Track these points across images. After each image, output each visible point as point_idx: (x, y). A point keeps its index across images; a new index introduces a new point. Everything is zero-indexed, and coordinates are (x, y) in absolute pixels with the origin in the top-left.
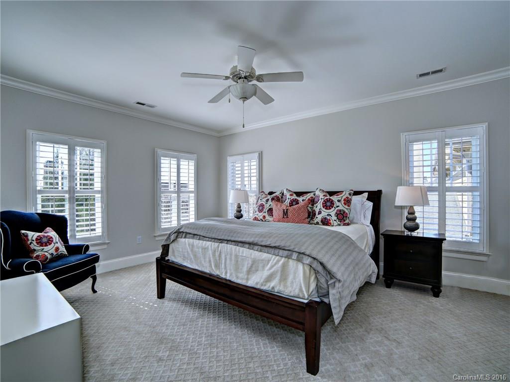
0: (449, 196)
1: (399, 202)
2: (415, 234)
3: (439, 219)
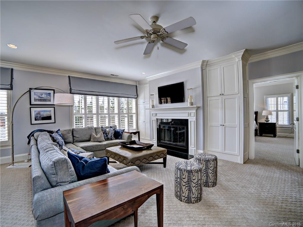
0: (279, 113)
1: (263, 114)
2: (269, 122)
3: (276, 119)
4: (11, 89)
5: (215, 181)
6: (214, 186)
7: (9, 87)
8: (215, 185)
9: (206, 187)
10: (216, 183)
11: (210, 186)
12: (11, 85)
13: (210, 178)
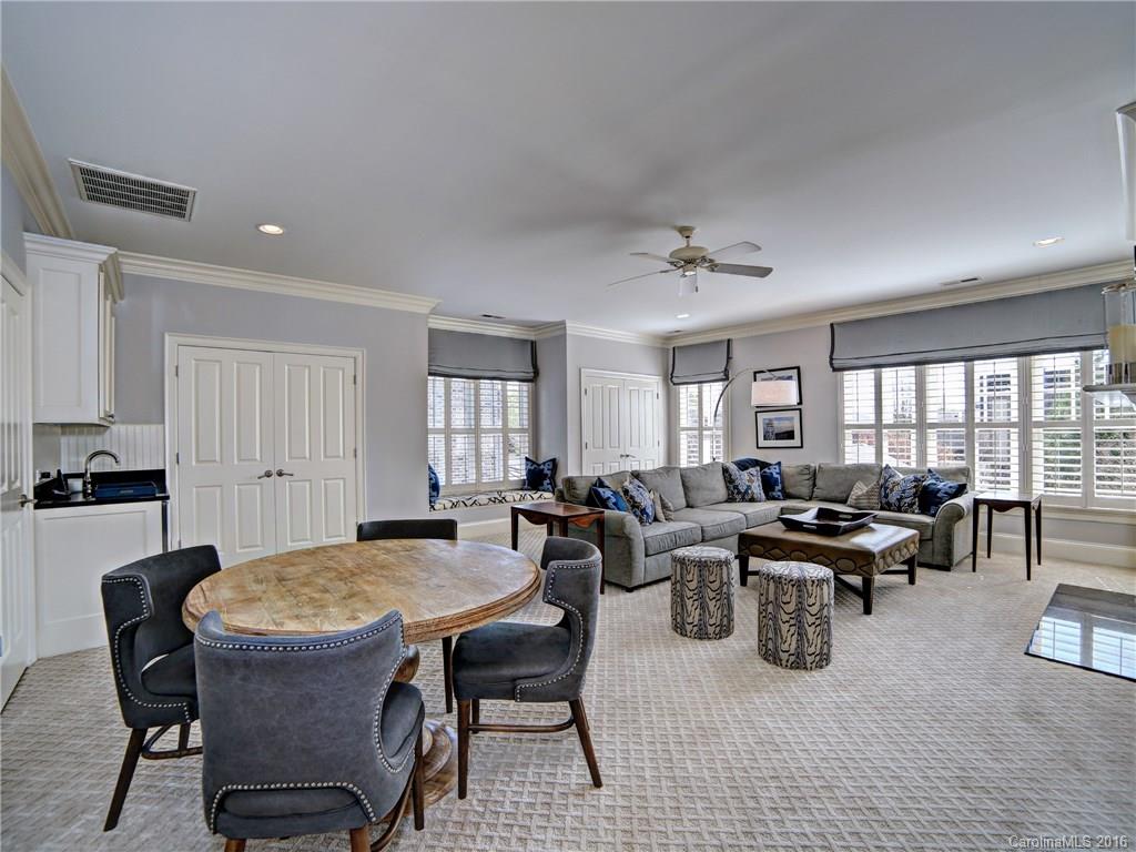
4: (727, 379)
5: (825, 651)
6: (821, 667)
7: (722, 376)
8: (824, 663)
9: (798, 668)
10: (828, 655)
11: (809, 666)
12: (726, 372)
13: (811, 638)
